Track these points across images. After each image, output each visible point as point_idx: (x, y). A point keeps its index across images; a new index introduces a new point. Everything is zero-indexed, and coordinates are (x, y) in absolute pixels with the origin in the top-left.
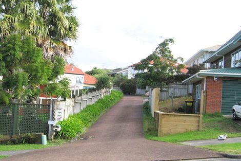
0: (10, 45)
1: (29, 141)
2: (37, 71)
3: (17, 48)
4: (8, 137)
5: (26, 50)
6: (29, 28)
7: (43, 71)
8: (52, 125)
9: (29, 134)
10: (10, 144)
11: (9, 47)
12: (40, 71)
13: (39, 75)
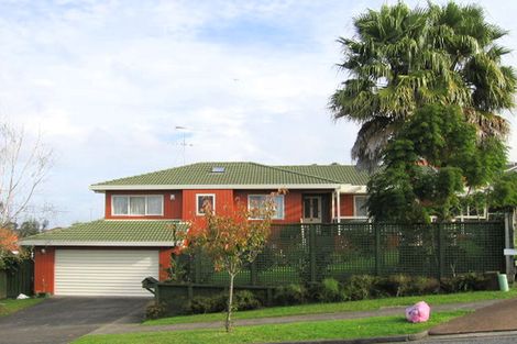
0: (425, 124)
1: (475, 286)
2: (474, 163)
3: (437, 128)
4: (434, 281)
5: (450, 130)
6: (445, 94)
7: (484, 163)
8: (511, 257)
9: (473, 274)
10: (440, 293)
11: (423, 128)
12: (480, 164)
13: (479, 170)
